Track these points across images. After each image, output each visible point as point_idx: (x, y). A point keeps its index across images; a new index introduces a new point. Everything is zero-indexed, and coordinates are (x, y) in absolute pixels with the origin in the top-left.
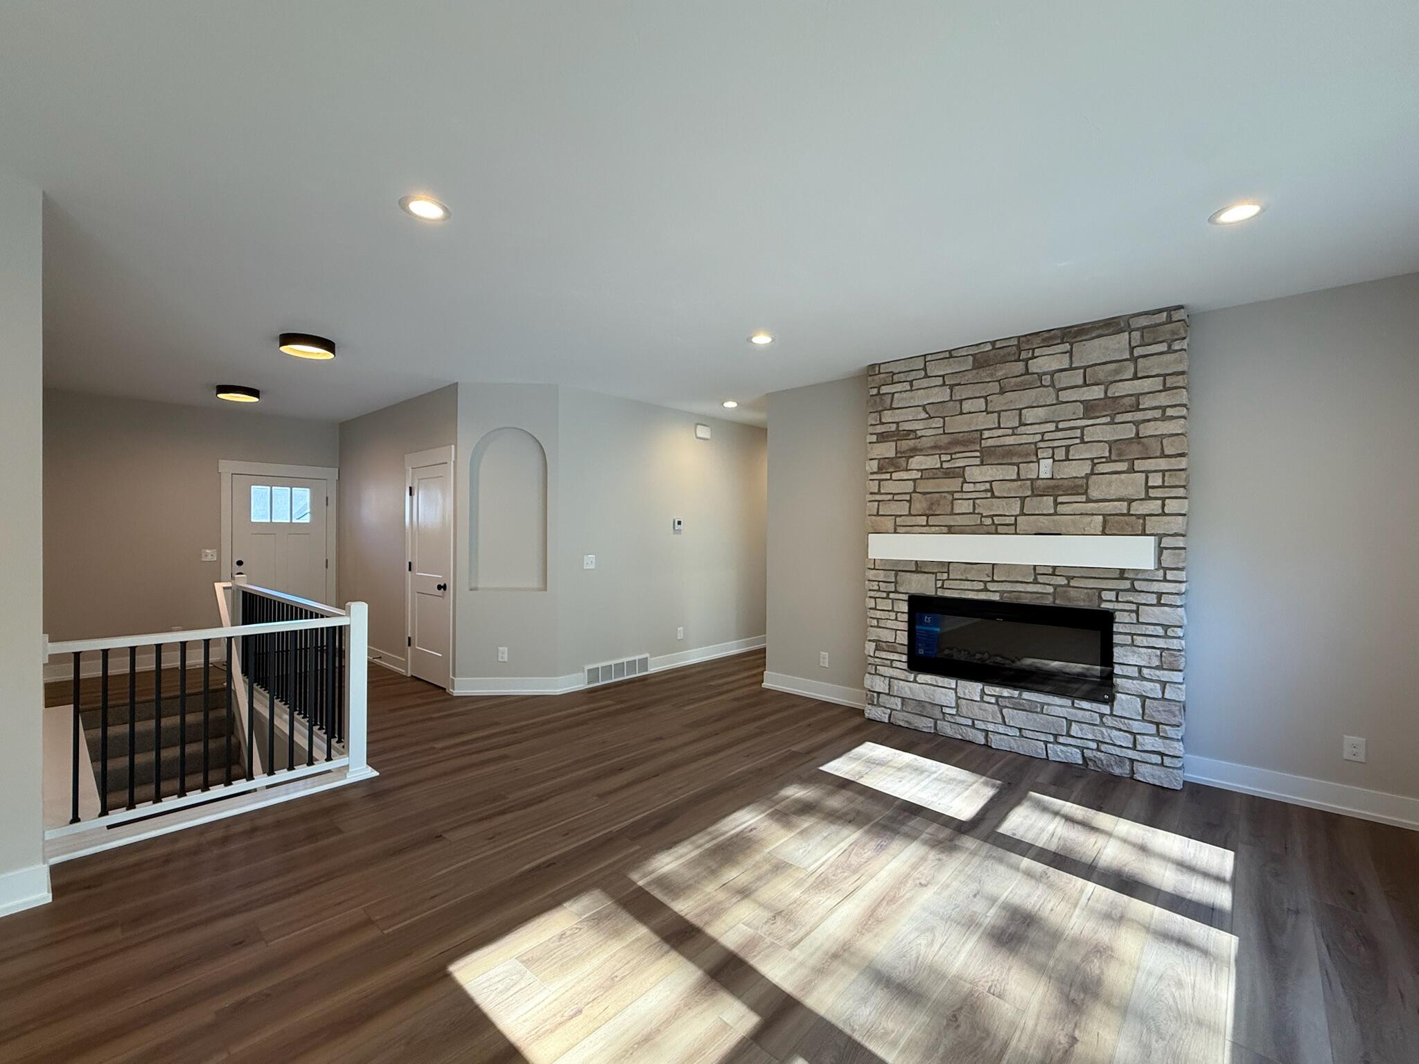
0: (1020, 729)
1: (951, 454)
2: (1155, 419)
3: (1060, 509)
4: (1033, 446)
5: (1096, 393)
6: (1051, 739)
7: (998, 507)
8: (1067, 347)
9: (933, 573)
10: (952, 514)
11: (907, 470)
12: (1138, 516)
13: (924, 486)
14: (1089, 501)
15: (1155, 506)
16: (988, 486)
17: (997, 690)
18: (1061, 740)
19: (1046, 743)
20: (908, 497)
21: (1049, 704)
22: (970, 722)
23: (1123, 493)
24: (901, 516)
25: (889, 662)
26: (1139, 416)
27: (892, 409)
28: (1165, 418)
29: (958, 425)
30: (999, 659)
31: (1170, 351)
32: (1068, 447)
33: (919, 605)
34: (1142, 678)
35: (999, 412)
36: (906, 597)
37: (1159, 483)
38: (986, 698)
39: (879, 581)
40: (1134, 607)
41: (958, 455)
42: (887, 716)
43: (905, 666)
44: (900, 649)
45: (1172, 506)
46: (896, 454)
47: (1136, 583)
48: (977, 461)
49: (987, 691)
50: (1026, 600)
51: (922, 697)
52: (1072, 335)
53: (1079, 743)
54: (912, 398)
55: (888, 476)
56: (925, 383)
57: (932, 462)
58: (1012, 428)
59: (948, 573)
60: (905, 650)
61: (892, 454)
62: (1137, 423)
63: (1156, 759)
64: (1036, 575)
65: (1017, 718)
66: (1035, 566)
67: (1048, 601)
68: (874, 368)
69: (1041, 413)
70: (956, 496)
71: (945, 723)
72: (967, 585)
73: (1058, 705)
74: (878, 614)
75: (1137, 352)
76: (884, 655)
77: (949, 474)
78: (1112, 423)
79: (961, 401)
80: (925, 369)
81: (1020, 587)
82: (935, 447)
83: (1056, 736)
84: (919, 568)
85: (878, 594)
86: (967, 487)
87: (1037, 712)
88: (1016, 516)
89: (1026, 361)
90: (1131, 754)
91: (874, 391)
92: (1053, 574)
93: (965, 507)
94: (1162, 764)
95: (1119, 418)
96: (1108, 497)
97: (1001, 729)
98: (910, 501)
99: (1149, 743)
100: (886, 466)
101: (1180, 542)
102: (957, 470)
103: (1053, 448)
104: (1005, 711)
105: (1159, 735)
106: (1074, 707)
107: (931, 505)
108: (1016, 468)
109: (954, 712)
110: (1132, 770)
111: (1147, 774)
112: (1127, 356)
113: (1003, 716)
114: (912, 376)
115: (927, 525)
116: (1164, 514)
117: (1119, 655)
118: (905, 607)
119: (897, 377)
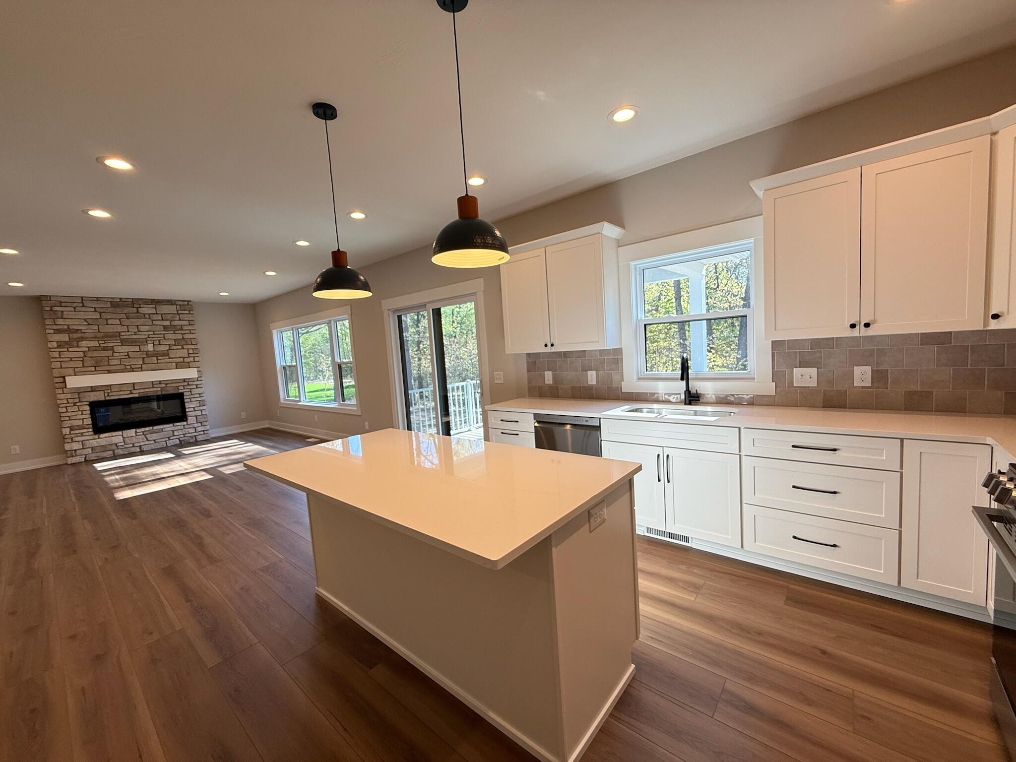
0: (154, 440)
1: (104, 341)
3: (159, 361)
4: (145, 340)
5: (168, 323)
6: (167, 439)
7: (133, 362)
8: (154, 306)
9: (102, 390)
10: (109, 365)
11: (78, 347)
12: (187, 362)
13: (95, 354)
14: (170, 358)
15: (192, 359)
16: (126, 354)
17: (143, 429)
18: (171, 438)
19: (166, 441)
20: (81, 359)
21: (164, 428)
22: (132, 445)
23: (181, 355)
24: (78, 368)
25: (80, 435)
26: (183, 332)
27: (62, 318)
28: (191, 333)
29: (107, 329)
30: (141, 418)
31: (189, 314)
32: (159, 340)
33: (96, 405)
34: (195, 410)
35: (128, 326)
36: (88, 403)
37: (192, 352)
38: (138, 434)
39: (67, 399)
40: (189, 390)
41: (108, 341)
42: (83, 459)
43: (92, 433)
44: (87, 426)
45: (196, 359)
46: (70, 339)
47: (189, 383)
48: (120, 344)
49: (137, 431)
50: (151, 394)
51: (105, 443)
52: (156, 302)
53: (178, 437)
54: (76, 315)
55: (66, 350)
56: (84, 309)
57: (94, 344)
58: (135, 332)
59: (111, 389)
60: (91, 426)
61: (67, 340)
62: (182, 334)
63: (203, 433)
64: (153, 385)
65: (155, 436)
66: (152, 382)
67: (160, 393)
68: (47, 297)
69: (147, 328)
70: (110, 358)
71: (119, 450)
72: (121, 393)
73: (168, 427)
74: (69, 414)
75: (179, 312)
76: (76, 432)
77: (105, 349)
78: (174, 333)
79: (107, 319)
80: (82, 303)
81: (148, 390)
82: (95, 337)
83: (168, 438)
84: (93, 389)
85: (68, 405)
86: (115, 354)
87: (160, 432)
88: (142, 365)
89: (137, 308)
90: (196, 434)
91: (48, 308)
92: (160, 383)
93: (117, 362)
94: (204, 433)
95: (176, 332)
96: (177, 357)
97: (147, 443)
98: (83, 361)
99: (199, 429)
100: (63, 345)
102: (109, 347)
103: (153, 340)
104: (147, 436)
105: (202, 426)
106: (174, 426)
107: (96, 363)
108: (138, 347)
109: (123, 444)
110: (196, 439)
111: (200, 438)
112: (176, 313)
113: (147, 438)
114: (75, 305)
115: (95, 370)
116: (195, 361)
117: (187, 405)
118: (88, 408)
119: (63, 304)
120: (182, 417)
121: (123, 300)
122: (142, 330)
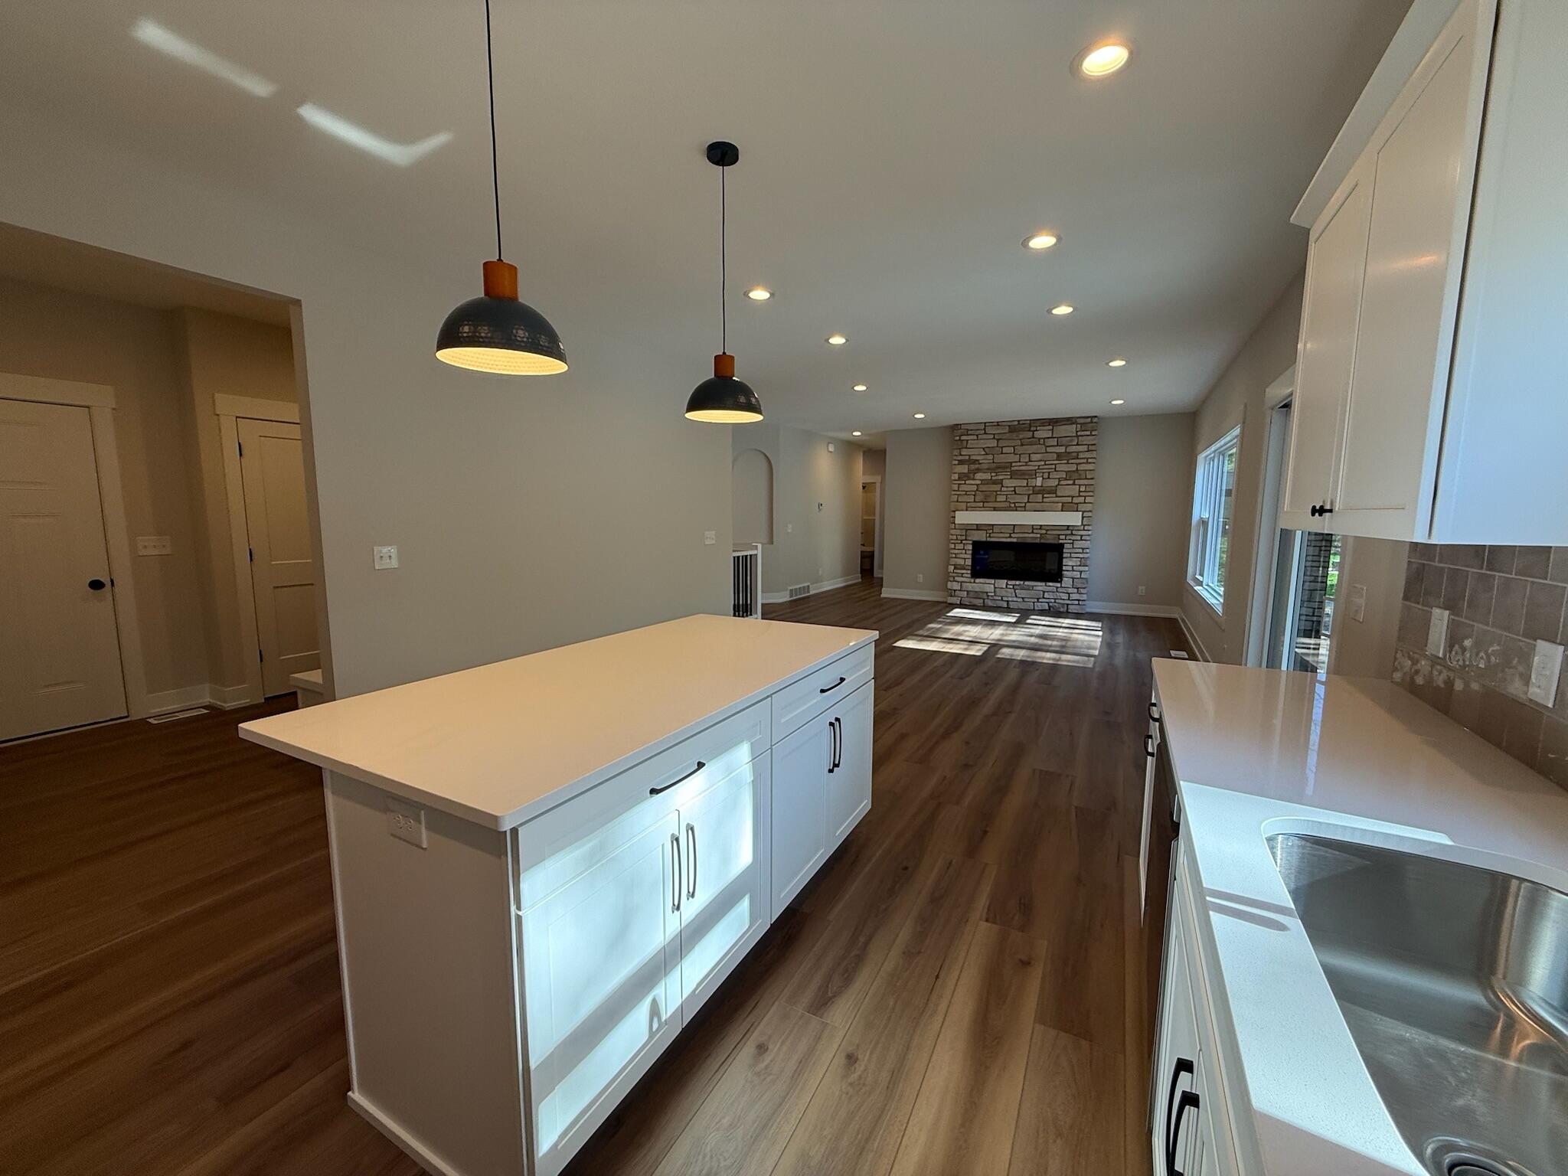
0: (1023, 598)
1: (996, 473)
2: (1084, 463)
3: (1045, 500)
4: (1034, 471)
5: (1062, 450)
6: (1036, 600)
7: (1017, 499)
8: (1051, 427)
9: (986, 530)
10: (996, 501)
11: (974, 479)
12: (1075, 504)
13: (986, 488)
14: (1056, 497)
15: (1081, 499)
16: (1013, 489)
17: (1013, 582)
18: (1040, 600)
19: (1034, 603)
20: (974, 493)
21: (1035, 586)
22: (1000, 598)
23: (1072, 494)
24: (967, 502)
26: (1078, 461)
27: (966, 448)
28: (1088, 463)
29: (1001, 458)
30: (1016, 568)
31: (1091, 435)
32: (1049, 473)
33: (977, 546)
34: (1073, 570)
35: (1020, 455)
36: (971, 542)
37: (1084, 490)
38: (1008, 586)
39: (958, 535)
40: (1072, 541)
41: (999, 474)
42: (959, 601)
43: (969, 576)
44: (967, 567)
45: (1088, 500)
46: (968, 471)
47: (1073, 532)
48: (1009, 477)
50: (1029, 541)
51: (978, 590)
52: (1054, 422)
53: (1047, 600)
54: (978, 443)
55: (963, 482)
56: (985, 436)
57: (987, 476)
58: (1026, 462)
59: (993, 530)
60: (970, 568)
61: (966, 471)
62: (1077, 464)
63: (1077, 602)
64: (1033, 529)
65: (1021, 593)
66: (1033, 526)
67: (1038, 541)
68: (957, 426)
69: (1038, 456)
70: (998, 493)
71: (988, 600)
72: (1001, 535)
73: (1040, 586)
74: (956, 551)
75: (1079, 433)
76: (959, 571)
77: (995, 482)
78: (1068, 463)
79: (1002, 448)
80: (985, 429)
81: (1026, 535)
82: (988, 469)
83: (1038, 599)
84: (978, 527)
85: (957, 541)
86: (1003, 489)
87: (1030, 590)
88: (1025, 503)
89: (1033, 431)
90: (1069, 602)
91: (958, 438)
92: (1040, 529)
93: (1003, 498)
94: (1079, 604)
95: (1070, 461)
96: (1065, 495)
97: (1015, 599)
98: (975, 495)
99: (1074, 596)
100: (963, 477)
101: (1090, 514)
102: (999, 481)
103: (1043, 473)
104: (1017, 591)
105: (1078, 593)
106: (1046, 585)
107: (986, 496)
108: (1026, 481)
109: (993, 595)
110: (1068, 609)
111: (1072, 609)
112: (1075, 434)
114: (978, 432)
115: (983, 507)
116: (1085, 503)
117: (1065, 561)
118: (970, 547)
119: (970, 432)
120: (1056, 576)
121: (1021, 422)
122: (1033, 460)
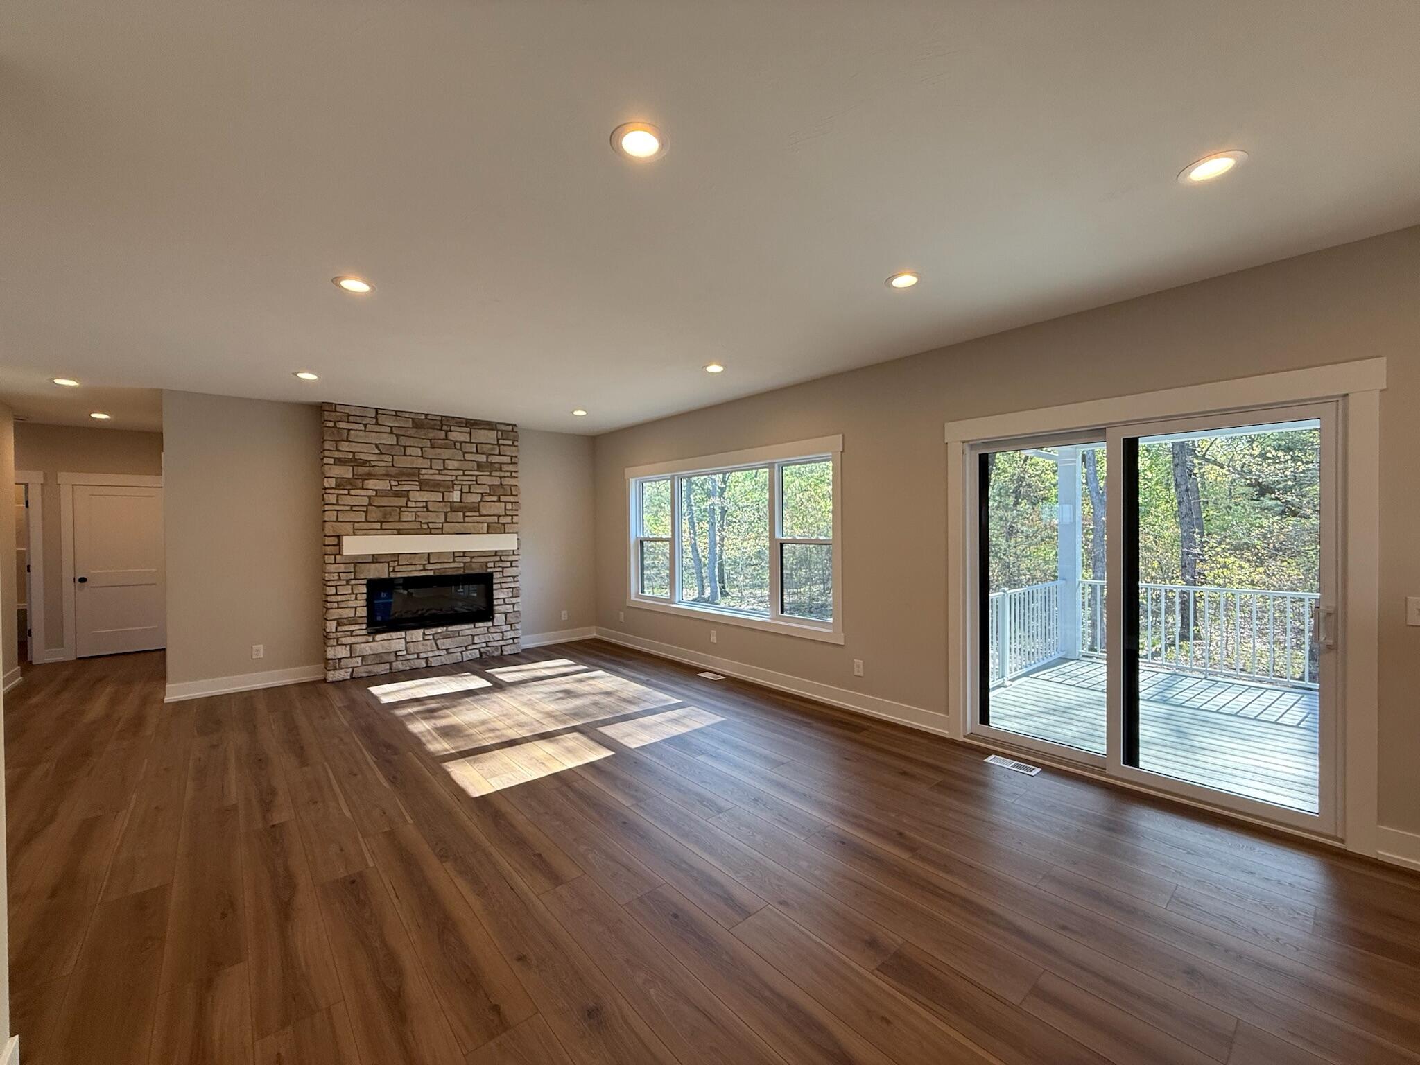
0: (447, 650)
1: (398, 481)
2: (508, 477)
3: (466, 519)
4: (451, 483)
5: (483, 458)
6: (464, 649)
7: (432, 518)
8: (468, 430)
9: (387, 562)
10: (400, 521)
11: (363, 488)
12: (502, 524)
13: (384, 502)
14: (480, 515)
15: (508, 519)
16: (424, 504)
17: (433, 631)
18: (470, 648)
19: (461, 652)
20: (365, 509)
21: (462, 630)
22: (416, 656)
23: (496, 512)
24: (358, 522)
25: (349, 633)
26: (502, 474)
27: (347, 441)
28: (511, 477)
29: (403, 462)
30: (433, 611)
31: (513, 445)
32: (470, 485)
33: (375, 587)
34: (505, 604)
35: (431, 459)
36: (365, 582)
37: (511, 508)
38: (427, 637)
39: (339, 573)
40: (501, 569)
41: (403, 483)
42: (349, 674)
43: (365, 632)
44: (360, 620)
45: (515, 520)
46: (353, 475)
47: (502, 557)
48: (419, 489)
49: (426, 633)
50: (450, 573)
51: (380, 650)
52: (471, 424)
53: (478, 646)
54: (366, 437)
55: (346, 492)
56: (377, 428)
57: (383, 485)
58: (439, 470)
59: (398, 561)
60: (364, 620)
61: (349, 475)
62: (501, 477)
63: (511, 641)
64: (454, 557)
65: (445, 643)
66: (454, 552)
67: (461, 572)
68: (332, 406)
69: (455, 464)
70: (402, 509)
71: (398, 662)
72: (412, 568)
73: (467, 629)
74: (339, 598)
75: (501, 442)
76: (345, 628)
77: (398, 495)
78: (490, 475)
79: (404, 447)
80: (376, 418)
81: (447, 566)
82: (387, 475)
83: (466, 647)
84: (375, 559)
85: (339, 583)
86: (410, 504)
87: (456, 637)
88: (442, 523)
89: (447, 432)
90: (501, 643)
91: (331, 424)
92: (464, 556)
93: (410, 517)
94: (514, 643)
95: (494, 474)
96: (490, 514)
97: (437, 653)
98: (366, 512)
99: (509, 635)
100: (344, 484)
102: (404, 492)
103: (462, 485)
104: (438, 642)
105: (512, 630)
106: (475, 627)
107: (385, 515)
108: (441, 494)
109: (404, 653)
110: (502, 651)
111: (508, 650)
112: (496, 443)
113: (437, 645)
114: (367, 421)
115: (381, 529)
116: (512, 523)
117: (496, 594)
118: (364, 589)
119: (351, 419)
120: (485, 613)
121: (430, 417)
122: (449, 468)
